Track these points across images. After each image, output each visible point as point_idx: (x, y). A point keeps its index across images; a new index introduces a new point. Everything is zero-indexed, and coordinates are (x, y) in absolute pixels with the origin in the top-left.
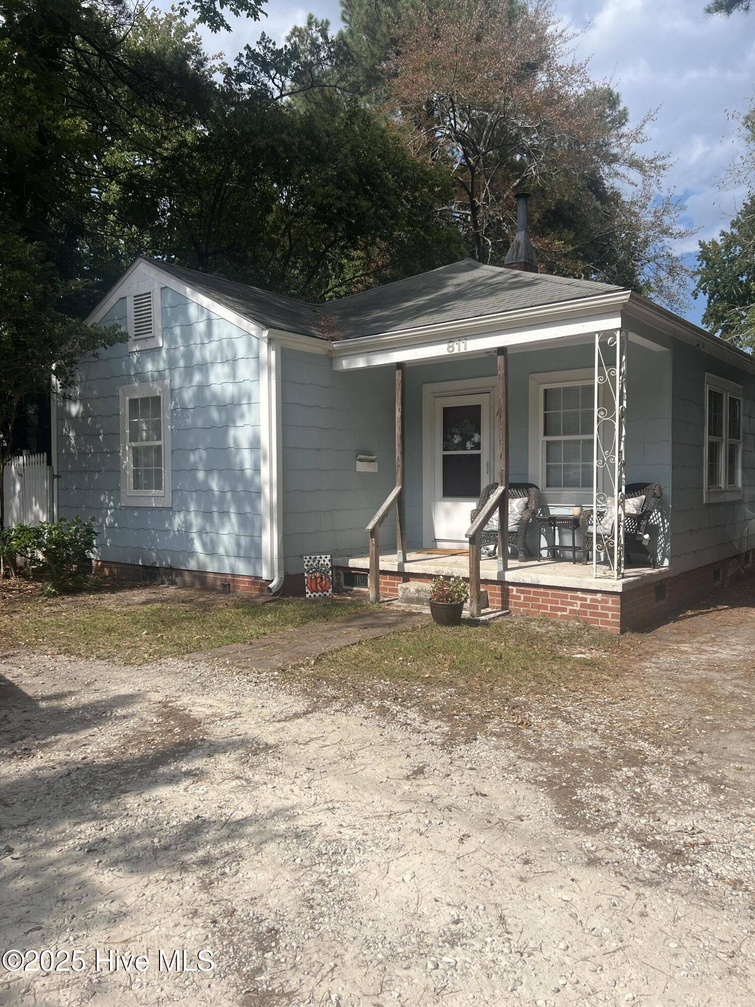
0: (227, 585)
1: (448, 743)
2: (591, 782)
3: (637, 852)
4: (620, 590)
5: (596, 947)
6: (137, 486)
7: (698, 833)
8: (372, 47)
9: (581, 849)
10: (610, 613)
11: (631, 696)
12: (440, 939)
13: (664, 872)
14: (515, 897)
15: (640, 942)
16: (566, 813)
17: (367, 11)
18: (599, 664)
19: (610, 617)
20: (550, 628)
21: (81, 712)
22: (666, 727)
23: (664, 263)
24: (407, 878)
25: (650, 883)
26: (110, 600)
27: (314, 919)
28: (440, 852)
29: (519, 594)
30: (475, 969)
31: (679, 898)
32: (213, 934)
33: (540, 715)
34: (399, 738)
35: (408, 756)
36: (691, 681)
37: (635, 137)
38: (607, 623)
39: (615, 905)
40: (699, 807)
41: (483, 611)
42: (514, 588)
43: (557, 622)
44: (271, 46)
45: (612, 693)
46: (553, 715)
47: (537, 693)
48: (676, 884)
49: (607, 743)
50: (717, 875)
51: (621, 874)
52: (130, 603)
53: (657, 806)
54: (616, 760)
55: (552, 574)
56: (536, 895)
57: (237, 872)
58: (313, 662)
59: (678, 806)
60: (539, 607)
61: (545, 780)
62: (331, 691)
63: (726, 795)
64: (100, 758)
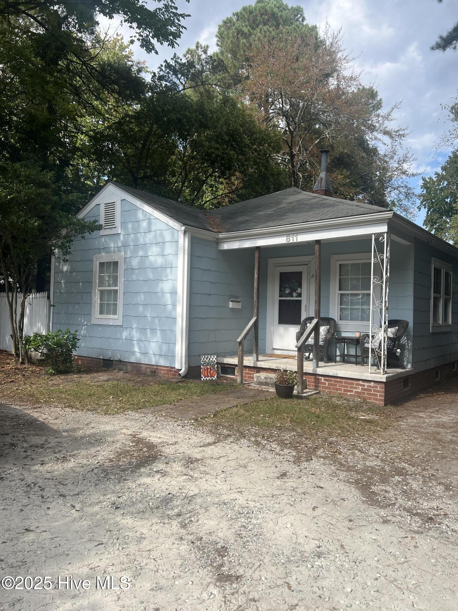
0: (154, 371)
1: (297, 461)
2: (379, 483)
3: (409, 517)
4: (385, 381)
5: (393, 561)
6: (101, 313)
7: (440, 509)
8: (234, 62)
9: (379, 515)
10: (378, 394)
11: (395, 440)
12: (312, 554)
13: (424, 527)
14: (347, 536)
15: (416, 559)
16: (367, 498)
17: (232, 41)
18: (375, 422)
19: (378, 396)
20: (344, 401)
21: (88, 439)
22: (416, 456)
23: (403, 191)
24: (289, 526)
25: (417, 532)
26: (86, 378)
27: (244, 543)
28: (303, 514)
29: (325, 382)
30: (332, 568)
31: (433, 539)
32: (194, 548)
33: (346, 448)
34: (269, 457)
35: (276, 467)
36: (428, 433)
37: (387, 117)
38: (377, 399)
39: (400, 542)
40: (439, 497)
41: (304, 391)
42: (323, 378)
43: (348, 398)
44: (179, 61)
45: (384, 438)
46: (353, 449)
47: (342, 436)
48: (431, 533)
49: (385, 463)
50: (453, 529)
51: (402, 528)
52: (99, 380)
53: (417, 496)
54: (391, 473)
55: (344, 370)
56: (358, 536)
57: (198, 520)
58: (212, 416)
59: (428, 496)
60: (337, 389)
61: (354, 481)
62: (225, 432)
63: (453, 491)
64: (106, 463)
